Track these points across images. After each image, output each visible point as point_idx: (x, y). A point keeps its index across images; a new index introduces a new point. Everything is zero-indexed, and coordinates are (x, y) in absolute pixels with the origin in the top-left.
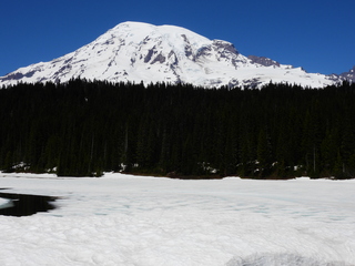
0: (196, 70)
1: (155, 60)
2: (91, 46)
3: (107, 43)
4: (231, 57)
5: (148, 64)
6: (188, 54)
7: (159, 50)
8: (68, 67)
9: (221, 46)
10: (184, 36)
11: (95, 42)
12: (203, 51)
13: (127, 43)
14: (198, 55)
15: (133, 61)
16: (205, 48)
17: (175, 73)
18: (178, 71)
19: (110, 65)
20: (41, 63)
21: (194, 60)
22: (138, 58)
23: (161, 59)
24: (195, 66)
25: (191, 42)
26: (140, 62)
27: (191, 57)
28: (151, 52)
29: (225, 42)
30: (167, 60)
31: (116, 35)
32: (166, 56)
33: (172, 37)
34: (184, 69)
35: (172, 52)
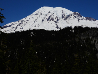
0: (64, 23)
1: (51, 20)
2: (30, 16)
3: (36, 14)
4: (78, 18)
5: (48, 21)
6: (63, 17)
7: (52, 16)
8: (22, 23)
9: (75, 14)
10: (63, 11)
11: (32, 14)
12: (69, 16)
13: (42, 14)
14: (67, 18)
15: (43, 20)
16: (70, 15)
17: (56, 24)
18: (58, 24)
19: (34, 22)
20: (14, 22)
21: (65, 19)
22: (45, 19)
23: (53, 19)
24: (65, 21)
25: (65, 13)
26: (45, 21)
27: (64, 18)
28: (50, 17)
29: (77, 13)
30: (55, 20)
31: (39, 11)
32: (55, 18)
33: (58, 11)
34: (60, 23)
35: (57, 17)
